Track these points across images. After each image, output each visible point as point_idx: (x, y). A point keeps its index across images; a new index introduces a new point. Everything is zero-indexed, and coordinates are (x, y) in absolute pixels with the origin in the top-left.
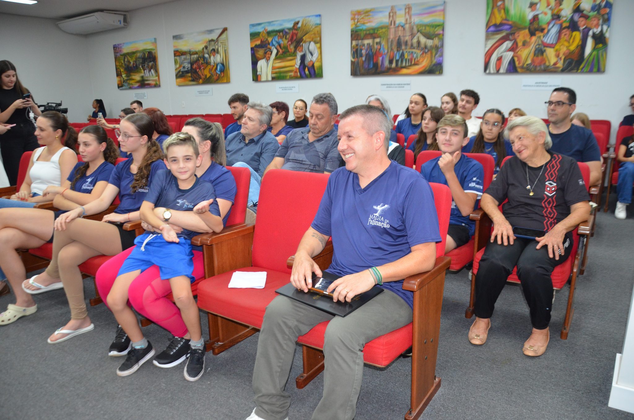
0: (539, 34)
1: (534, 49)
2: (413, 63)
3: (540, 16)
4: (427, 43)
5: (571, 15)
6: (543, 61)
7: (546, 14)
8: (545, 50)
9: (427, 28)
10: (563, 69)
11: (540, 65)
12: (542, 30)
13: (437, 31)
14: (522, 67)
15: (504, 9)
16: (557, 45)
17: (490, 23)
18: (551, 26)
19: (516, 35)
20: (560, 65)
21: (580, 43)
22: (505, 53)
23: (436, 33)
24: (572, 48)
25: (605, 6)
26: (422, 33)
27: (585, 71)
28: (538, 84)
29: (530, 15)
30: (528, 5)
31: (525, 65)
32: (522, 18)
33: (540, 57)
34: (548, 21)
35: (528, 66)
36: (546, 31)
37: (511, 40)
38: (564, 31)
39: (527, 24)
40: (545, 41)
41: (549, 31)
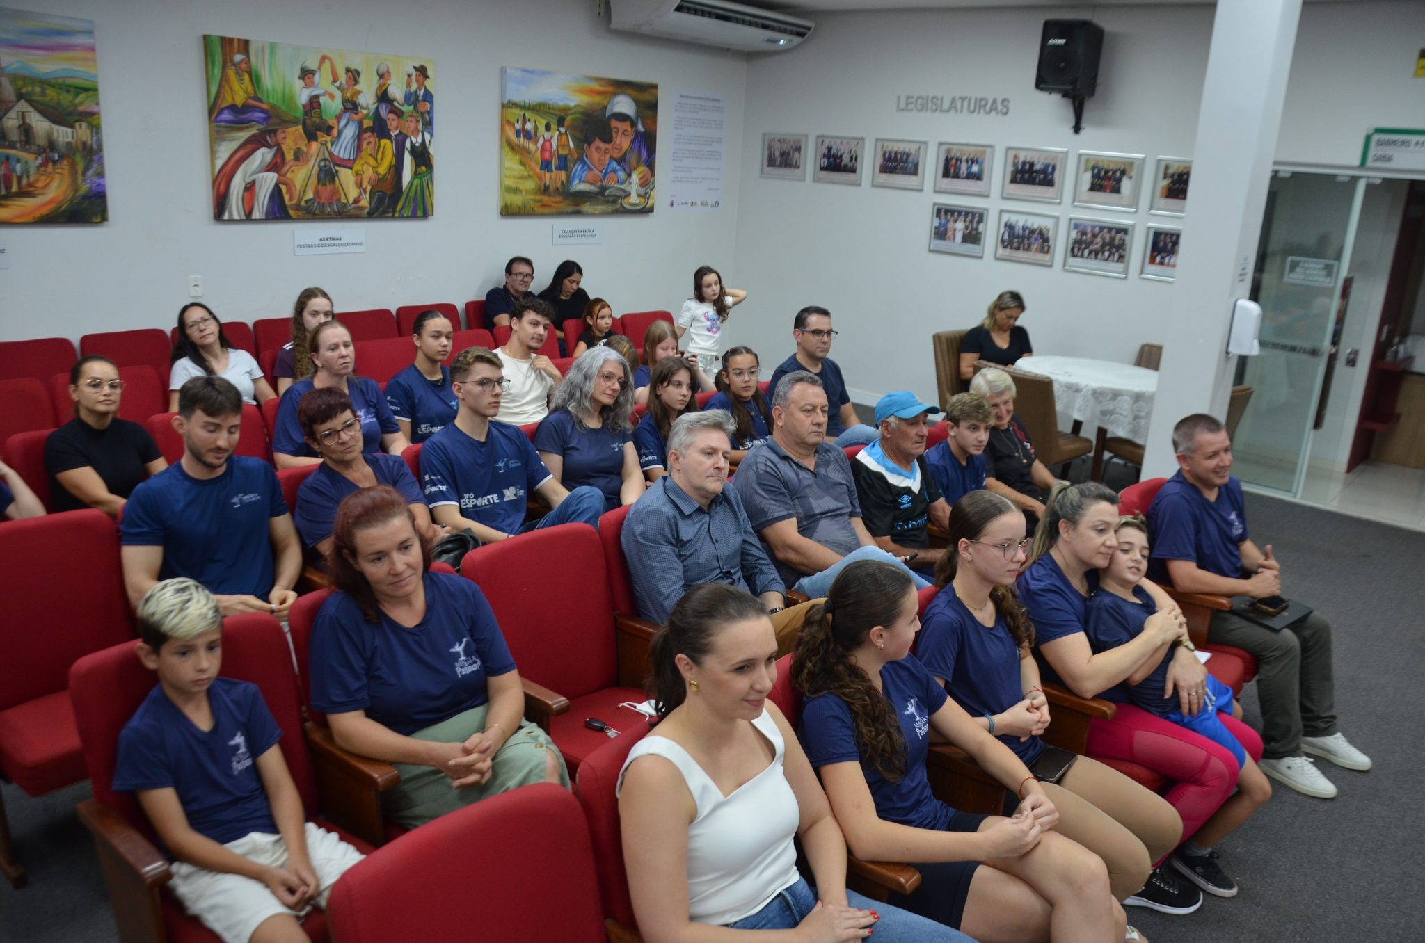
0: (323, 138)
1: (316, 168)
2: (15, 188)
3: (322, 99)
4: (55, 135)
5: (376, 105)
6: (335, 192)
7: (332, 97)
8: (337, 171)
9: (49, 91)
10: (370, 209)
11: (330, 204)
12: (328, 130)
13: (81, 104)
14: (297, 207)
15: (250, 74)
16: (357, 162)
17: (220, 101)
18: (343, 123)
19: (280, 135)
20: (365, 202)
21: (394, 162)
22: (261, 175)
23: (81, 109)
24: (382, 170)
25: (424, 100)
26: (31, 103)
27: (405, 215)
28: (326, 242)
29: (303, 97)
30: (298, 73)
31: (303, 203)
32: (290, 99)
33: (329, 187)
34: (338, 111)
35: (310, 203)
36: (335, 132)
37: (269, 146)
38: (366, 135)
39: (300, 113)
40: (336, 153)
41: (340, 133)
